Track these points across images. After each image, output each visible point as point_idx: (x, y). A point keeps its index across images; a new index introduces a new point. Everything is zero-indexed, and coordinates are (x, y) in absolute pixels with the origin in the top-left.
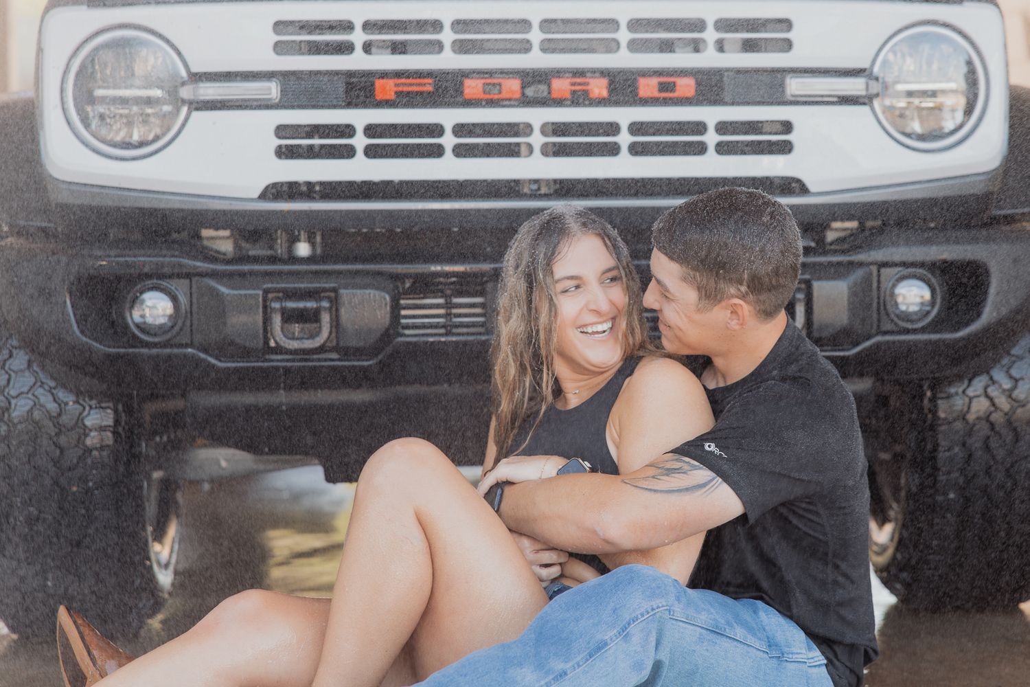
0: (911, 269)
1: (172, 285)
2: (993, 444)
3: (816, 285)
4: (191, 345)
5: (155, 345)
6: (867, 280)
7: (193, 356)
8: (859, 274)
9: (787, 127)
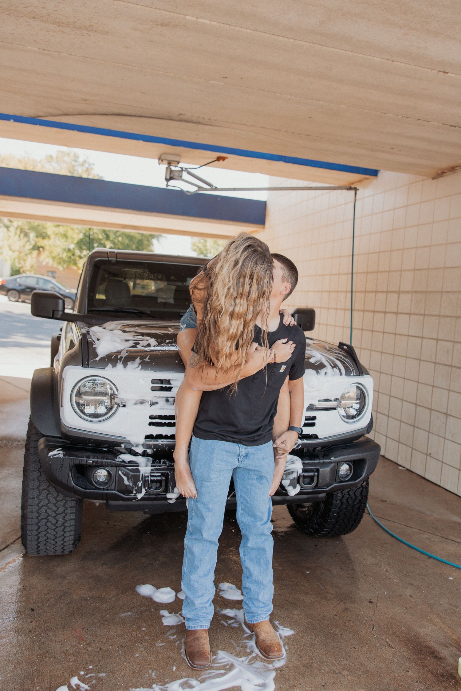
0: (347, 462)
1: (108, 469)
2: (350, 500)
3: (320, 469)
4: (114, 490)
5: (100, 489)
6: (334, 467)
7: (115, 494)
8: (332, 465)
9: (314, 418)
